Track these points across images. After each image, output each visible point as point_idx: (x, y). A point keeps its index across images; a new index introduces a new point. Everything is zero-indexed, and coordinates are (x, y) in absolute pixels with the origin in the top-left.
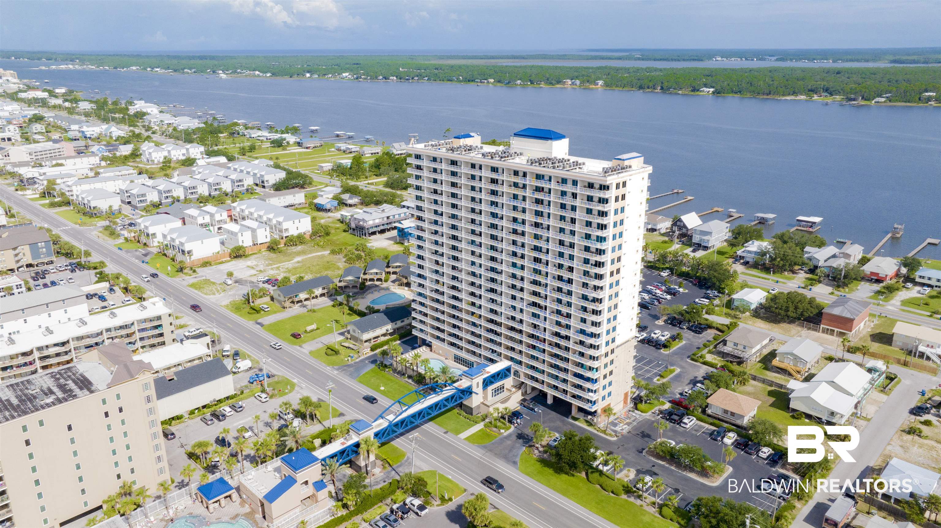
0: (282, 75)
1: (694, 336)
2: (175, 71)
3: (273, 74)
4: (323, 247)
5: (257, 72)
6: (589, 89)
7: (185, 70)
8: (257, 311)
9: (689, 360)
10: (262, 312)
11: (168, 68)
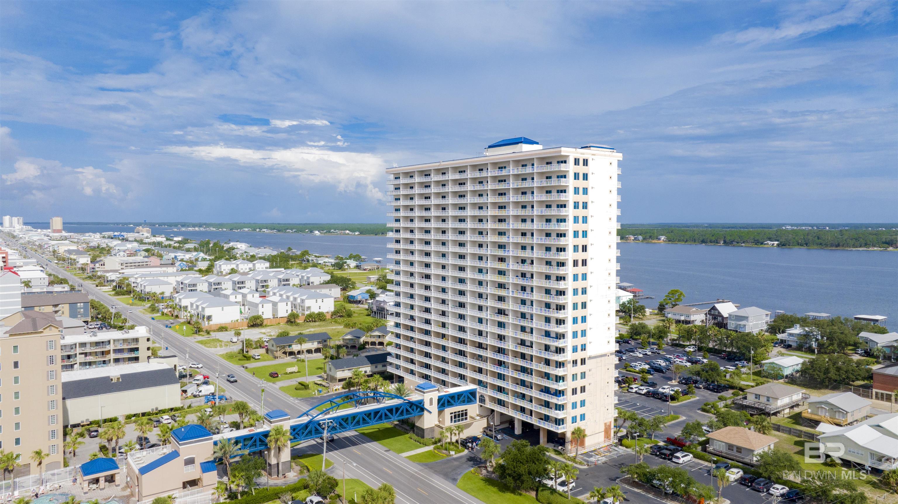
0: (369, 234)
1: (710, 394)
2: (279, 231)
3: (361, 233)
4: (340, 324)
5: (347, 232)
6: (651, 243)
7: (288, 230)
8: (248, 358)
9: (699, 412)
10: (252, 360)
11: (274, 229)
